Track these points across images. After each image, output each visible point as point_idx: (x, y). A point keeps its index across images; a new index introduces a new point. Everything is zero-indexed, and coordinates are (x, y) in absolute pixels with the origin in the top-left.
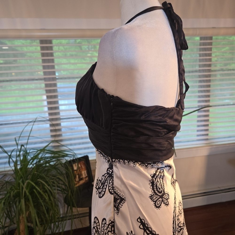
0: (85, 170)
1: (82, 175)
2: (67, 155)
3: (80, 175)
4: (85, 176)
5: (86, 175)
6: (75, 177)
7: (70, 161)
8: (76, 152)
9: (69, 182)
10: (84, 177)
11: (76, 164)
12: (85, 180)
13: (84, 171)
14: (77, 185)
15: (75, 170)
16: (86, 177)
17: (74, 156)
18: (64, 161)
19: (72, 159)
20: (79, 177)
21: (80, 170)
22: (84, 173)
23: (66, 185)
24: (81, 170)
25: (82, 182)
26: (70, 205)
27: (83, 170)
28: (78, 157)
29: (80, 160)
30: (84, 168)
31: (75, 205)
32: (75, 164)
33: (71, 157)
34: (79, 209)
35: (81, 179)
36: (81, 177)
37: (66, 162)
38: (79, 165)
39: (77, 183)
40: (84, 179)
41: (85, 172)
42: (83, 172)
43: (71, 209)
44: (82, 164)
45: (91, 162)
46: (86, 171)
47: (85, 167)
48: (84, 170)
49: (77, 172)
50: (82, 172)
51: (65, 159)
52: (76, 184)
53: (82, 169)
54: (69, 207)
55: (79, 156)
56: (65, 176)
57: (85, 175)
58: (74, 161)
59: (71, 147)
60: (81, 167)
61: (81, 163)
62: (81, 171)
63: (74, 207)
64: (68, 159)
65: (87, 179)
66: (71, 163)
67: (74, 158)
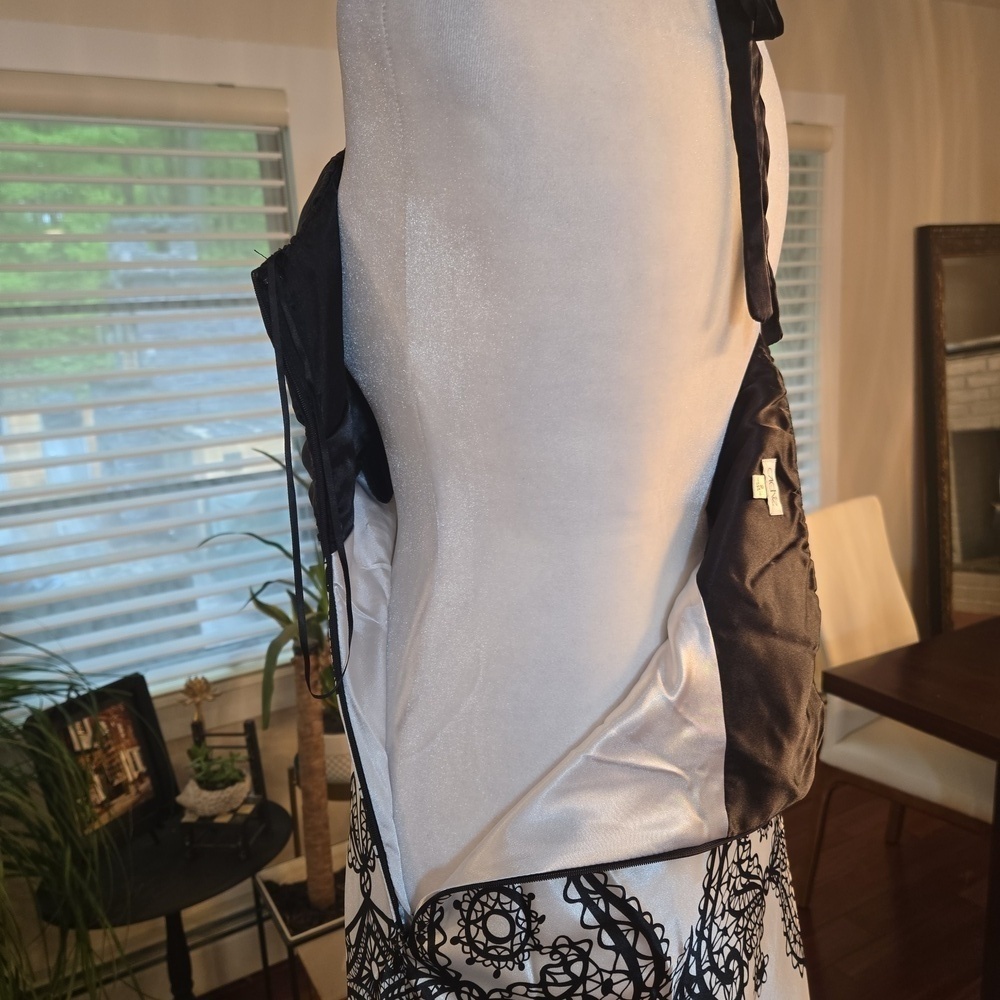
0: (133, 746)
1: (117, 768)
2: (31, 688)
3: (110, 771)
4: (136, 775)
5: (142, 768)
6: (87, 781)
7: (54, 713)
8: (83, 666)
9: (58, 810)
10: (131, 779)
11: (86, 721)
12: (138, 792)
13: (128, 751)
14: (104, 819)
15: (84, 752)
16: (140, 779)
17: (72, 687)
18: (18, 715)
19: (61, 699)
20: (107, 784)
21: (109, 747)
22: (130, 761)
23: (42, 835)
24: (113, 749)
25: (121, 804)
26: (72, 925)
27: (123, 745)
28: (93, 687)
29: (103, 697)
30: (127, 737)
32: (78, 725)
33: (53, 692)
34: (120, 932)
35: (115, 791)
36: (116, 782)
37: (30, 719)
38: (103, 725)
39: (97, 810)
40: (132, 789)
41: (131, 754)
42: (124, 756)
43: (83, 942)
44: (115, 717)
45: (157, 704)
46: (136, 751)
47: (130, 730)
48: (128, 747)
49: (92, 758)
50: (119, 757)
51: (26, 706)
52: (97, 816)
53: (119, 741)
54: (71, 933)
55: (100, 683)
57: (136, 768)
58: (75, 708)
59: (53, 646)
60: (114, 731)
61: (108, 715)
62: (113, 753)
63: (97, 926)
64: (42, 702)
65: (146, 784)
66: (58, 717)
67: (73, 695)
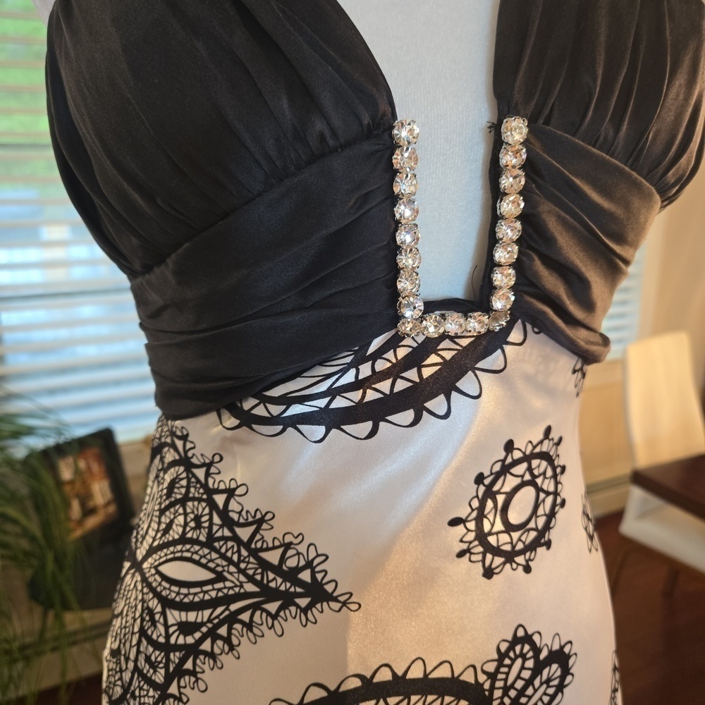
0: (103, 479)
1: (90, 495)
2: (30, 431)
3: (85, 498)
4: (105, 501)
5: (110, 496)
6: (67, 505)
7: (45, 453)
8: (68, 417)
9: (46, 526)
10: (100, 504)
11: (70, 460)
12: (105, 514)
13: (100, 483)
14: (78, 533)
15: (67, 482)
16: (107, 504)
17: (59, 432)
19: (51, 442)
20: (83, 504)
22: (101, 491)
23: (33, 539)
24: (87, 481)
25: (92, 522)
26: (52, 607)
27: (96, 479)
29: (81, 444)
30: (99, 472)
31: (75, 604)
32: (64, 461)
33: (46, 436)
34: (87, 615)
35: (88, 512)
36: (90, 505)
38: (82, 464)
39: (75, 525)
40: (101, 511)
41: (102, 487)
42: (96, 487)
43: (58, 617)
44: (92, 458)
45: (124, 451)
46: (106, 483)
47: (102, 468)
48: (100, 480)
49: (73, 487)
50: (92, 487)
52: (74, 530)
53: (93, 475)
54: (51, 612)
55: (81, 432)
56: (29, 504)
57: (105, 496)
58: (60, 450)
59: (47, 401)
60: (89, 468)
61: (86, 457)
62: (90, 483)
63: (69, 609)
64: (37, 443)
65: (112, 509)
66: (50, 457)
67: (61, 440)
